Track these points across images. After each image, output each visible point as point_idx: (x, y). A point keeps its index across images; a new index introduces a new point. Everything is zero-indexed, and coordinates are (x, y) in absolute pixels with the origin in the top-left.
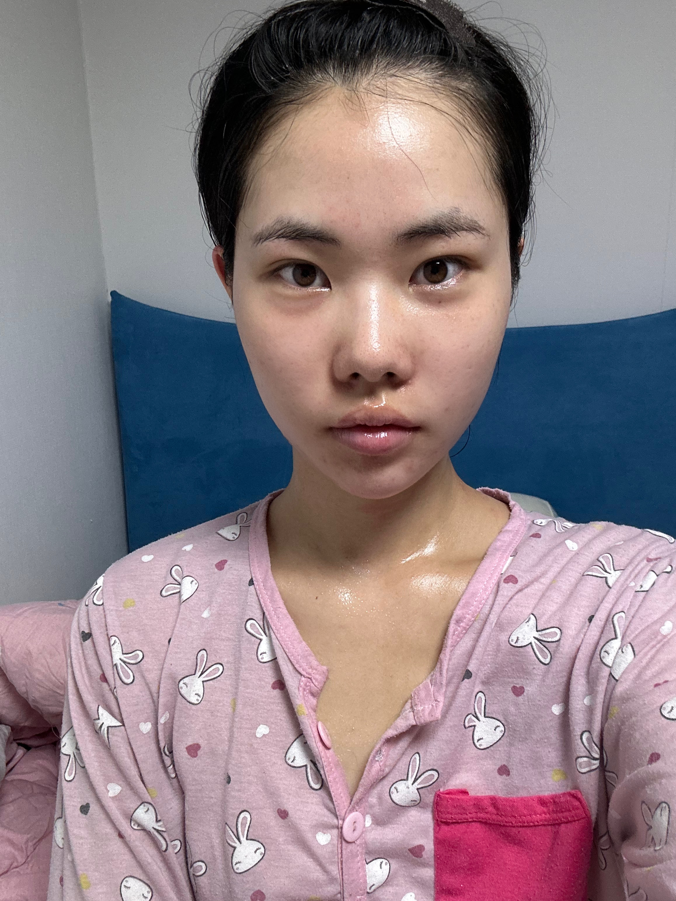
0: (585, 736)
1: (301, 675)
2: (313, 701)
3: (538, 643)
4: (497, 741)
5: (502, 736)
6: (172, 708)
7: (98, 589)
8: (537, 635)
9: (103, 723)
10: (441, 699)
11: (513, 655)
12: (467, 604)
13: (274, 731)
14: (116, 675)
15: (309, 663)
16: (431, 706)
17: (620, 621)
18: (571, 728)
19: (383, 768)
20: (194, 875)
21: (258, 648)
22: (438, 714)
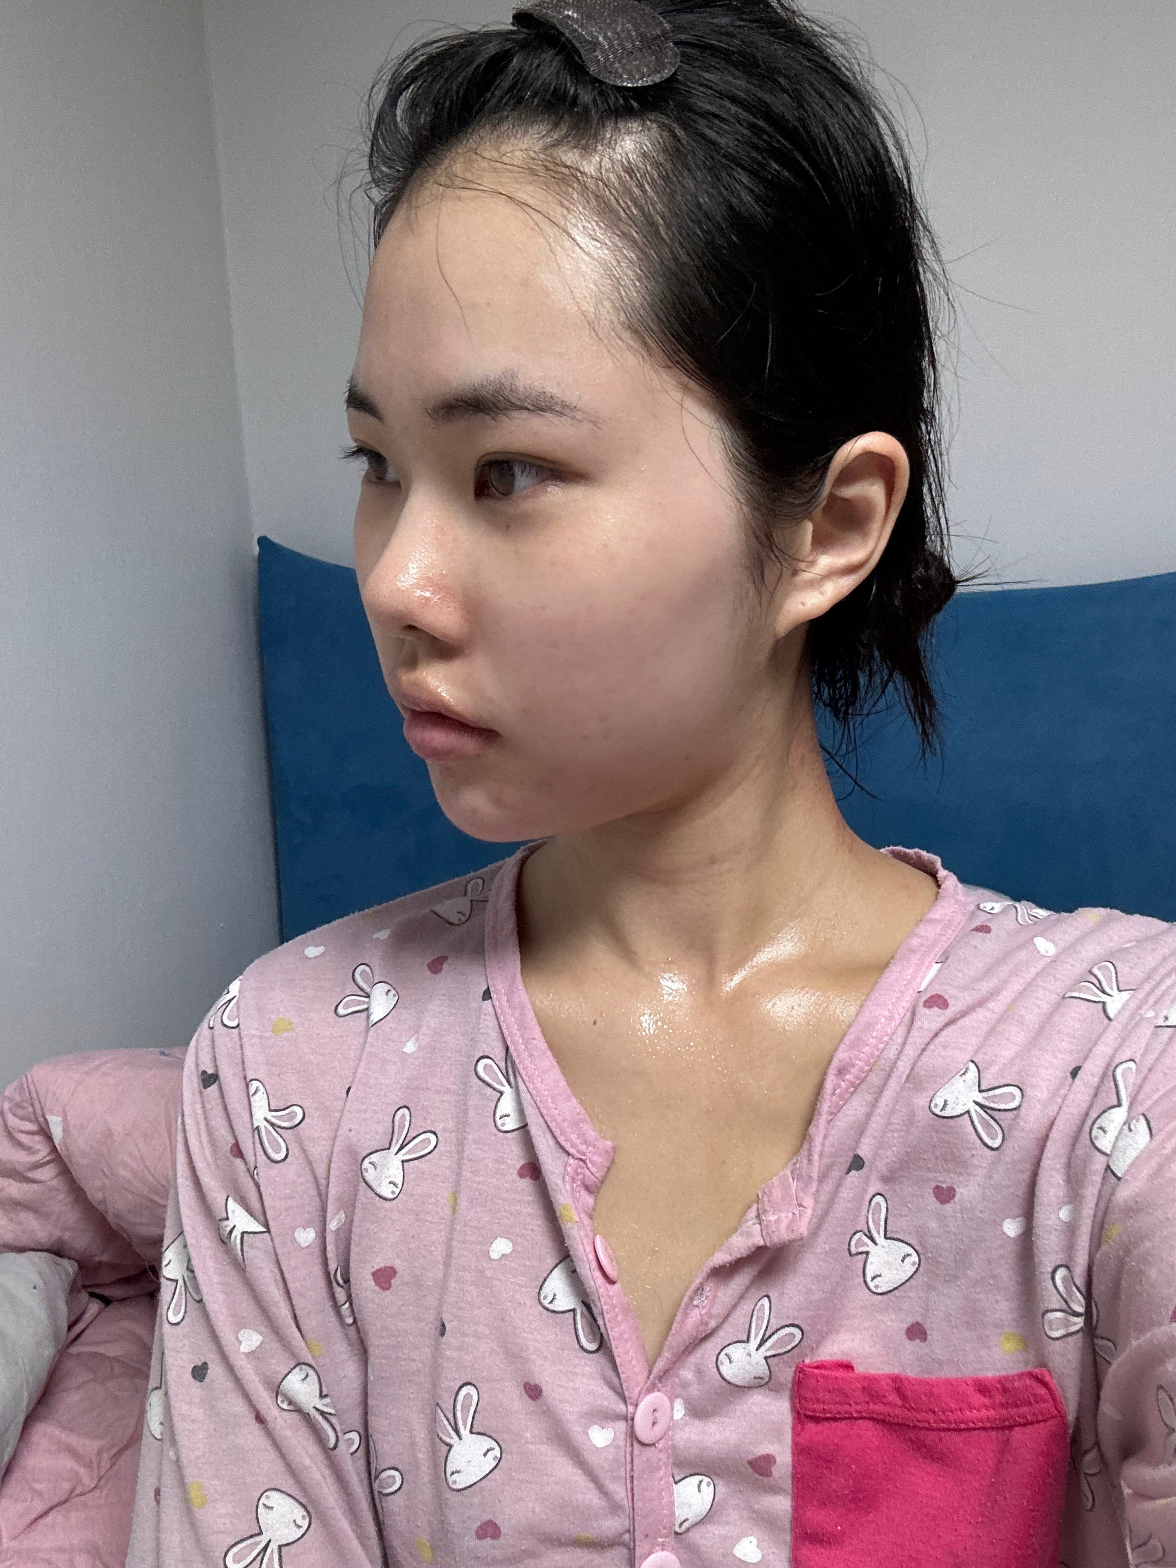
0: (1060, 1274)
1: (568, 1154)
2: (590, 1200)
3: (982, 1112)
4: (907, 1281)
5: (915, 1272)
6: (349, 1205)
7: (230, 1001)
8: (979, 1097)
9: (234, 1227)
10: (808, 1202)
11: (937, 1132)
12: (858, 1043)
13: (520, 1249)
14: (258, 1145)
15: (581, 1134)
16: (790, 1215)
17: (1126, 1076)
18: (1036, 1259)
19: (706, 1318)
20: (379, 1492)
21: (496, 1107)
22: (803, 1228)
